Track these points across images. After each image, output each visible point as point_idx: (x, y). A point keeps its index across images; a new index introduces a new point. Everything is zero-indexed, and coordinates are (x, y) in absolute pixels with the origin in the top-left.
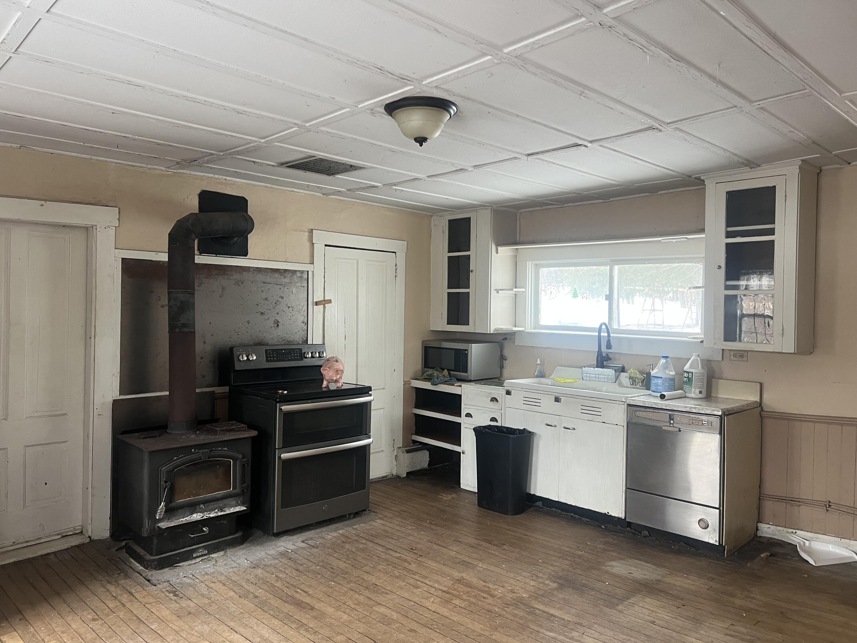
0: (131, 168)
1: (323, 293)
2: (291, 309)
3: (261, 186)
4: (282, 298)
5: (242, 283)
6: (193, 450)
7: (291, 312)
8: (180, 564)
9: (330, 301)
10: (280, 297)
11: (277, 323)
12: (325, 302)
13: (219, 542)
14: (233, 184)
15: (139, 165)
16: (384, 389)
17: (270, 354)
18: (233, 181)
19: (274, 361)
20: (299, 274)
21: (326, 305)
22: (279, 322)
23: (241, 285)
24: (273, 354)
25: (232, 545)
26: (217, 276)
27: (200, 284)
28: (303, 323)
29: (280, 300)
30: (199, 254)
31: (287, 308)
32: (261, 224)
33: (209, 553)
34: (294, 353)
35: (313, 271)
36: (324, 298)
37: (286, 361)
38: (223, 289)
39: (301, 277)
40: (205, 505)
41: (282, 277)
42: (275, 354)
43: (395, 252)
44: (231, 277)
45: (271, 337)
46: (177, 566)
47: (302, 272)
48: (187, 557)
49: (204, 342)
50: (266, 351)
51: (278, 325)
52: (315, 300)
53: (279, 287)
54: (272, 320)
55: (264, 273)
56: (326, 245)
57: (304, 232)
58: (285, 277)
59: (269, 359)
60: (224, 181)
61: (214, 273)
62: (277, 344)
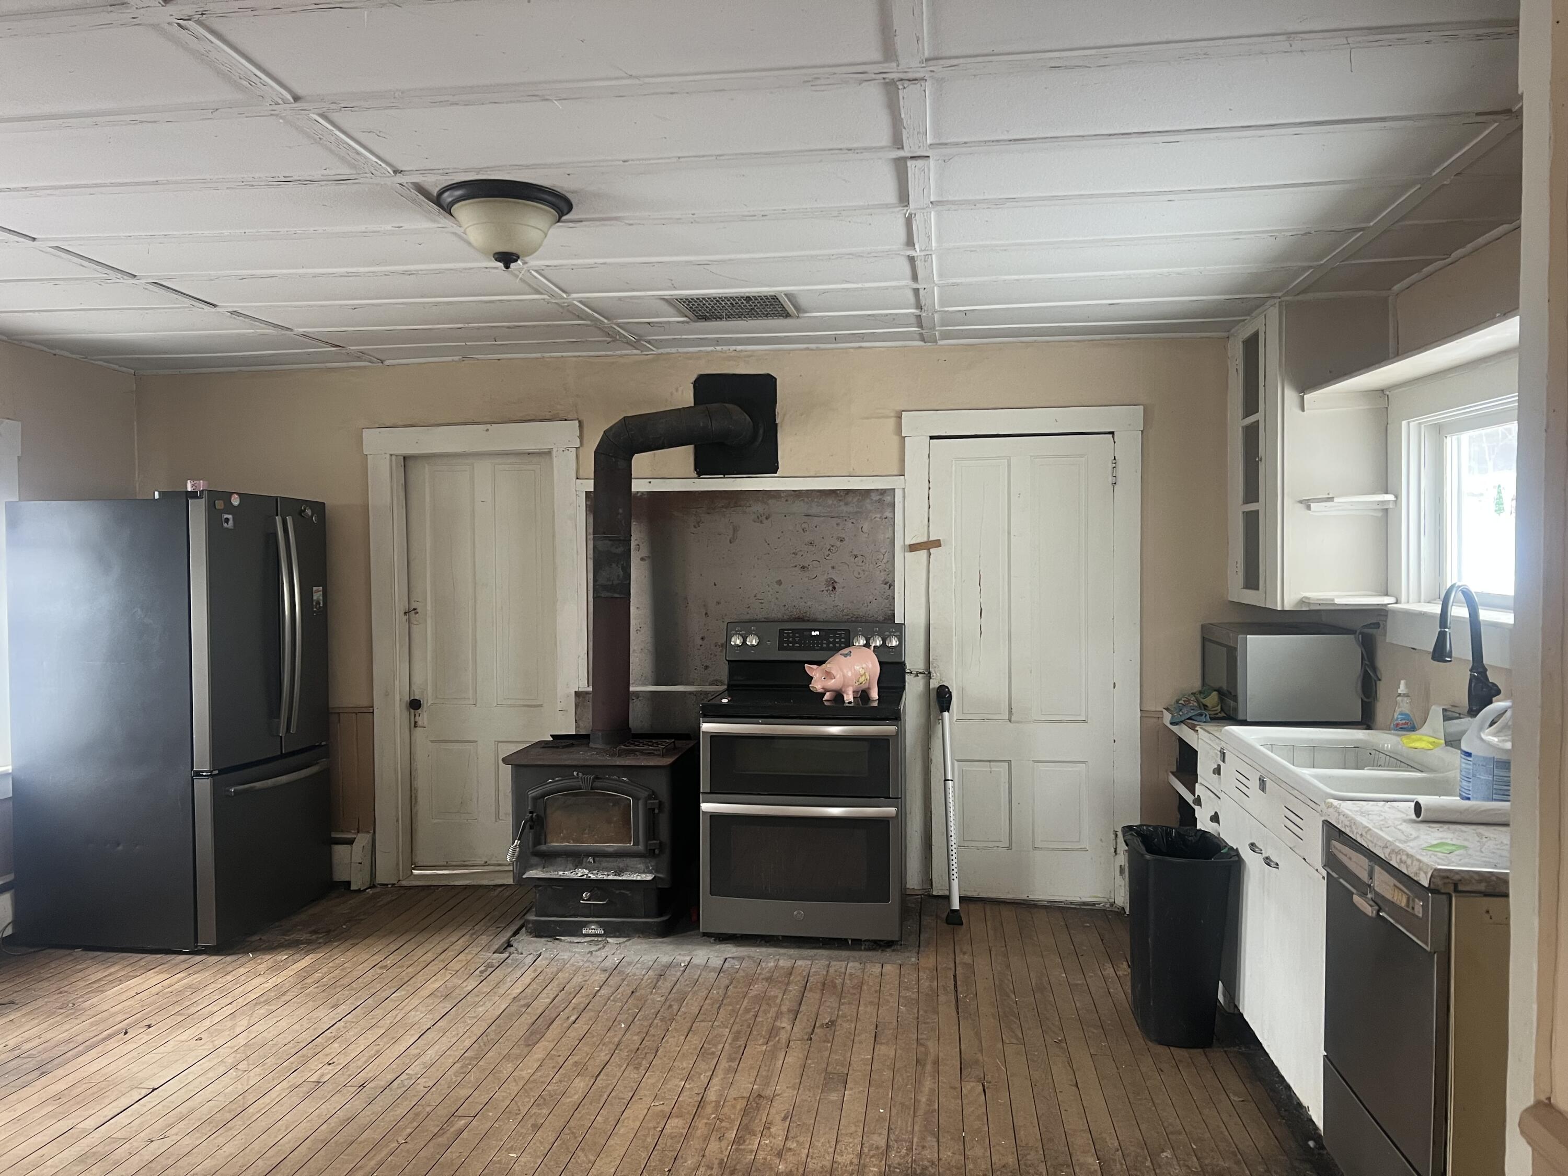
0: (598, 360)
1: (926, 528)
2: (859, 559)
3: (801, 350)
4: (841, 541)
5: (767, 518)
6: (575, 773)
7: (860, 564)
8: (563, 938)
9: (937, 544)
10: (838, 538)
11: (832, 585)
12: (929, 545)
13: (623, 922)
14: (750, 356)
15: (603, 353)
16: (1085, 721)
17: (788, 637)
18: (749, 351)
19: (793, 649)
20: (875, 497)
21: (932, 551)
22: (836, 582)
23: (765, 521)
24: (794, 637)
25: (642, 933)
26: (724, 510)
27: (698, 523)
28: (886, 584)
29: (838, 543)
30: (696, 476)
31: (852, 559)
32: (802, 415)
33: (607, 934)
34: (835, 638)
35: (904, 489)
36: (929, 537)
37: (817, 650)
38: (735, 530)
39: (879, 501)
40: (597, 859)
41: (841, 503)
42: (797, 637)
43: (1112, 433)
44: (748, 510)
45: (823, 608)
46: (558, 939)
47: (883, 492)
48: (574, 930)
49: (706, 614)
50: (781, 631)
51: (834, 588)
52: (907, 543)
53: (834, 521)
54: (823, 578)
55: (806, 500)
56: (932, 438)
57: (888, 417)
58: (846, 504)
59: (785, 645)
60: (734, 354)
61: (720, 505)
62: (832, 620)
